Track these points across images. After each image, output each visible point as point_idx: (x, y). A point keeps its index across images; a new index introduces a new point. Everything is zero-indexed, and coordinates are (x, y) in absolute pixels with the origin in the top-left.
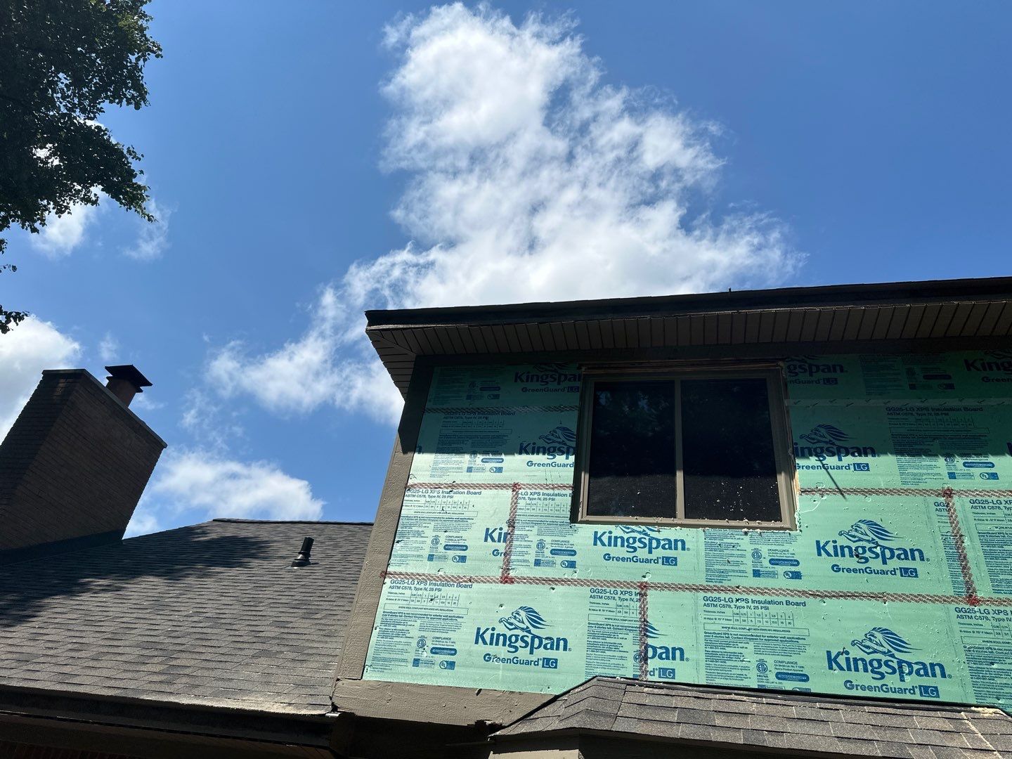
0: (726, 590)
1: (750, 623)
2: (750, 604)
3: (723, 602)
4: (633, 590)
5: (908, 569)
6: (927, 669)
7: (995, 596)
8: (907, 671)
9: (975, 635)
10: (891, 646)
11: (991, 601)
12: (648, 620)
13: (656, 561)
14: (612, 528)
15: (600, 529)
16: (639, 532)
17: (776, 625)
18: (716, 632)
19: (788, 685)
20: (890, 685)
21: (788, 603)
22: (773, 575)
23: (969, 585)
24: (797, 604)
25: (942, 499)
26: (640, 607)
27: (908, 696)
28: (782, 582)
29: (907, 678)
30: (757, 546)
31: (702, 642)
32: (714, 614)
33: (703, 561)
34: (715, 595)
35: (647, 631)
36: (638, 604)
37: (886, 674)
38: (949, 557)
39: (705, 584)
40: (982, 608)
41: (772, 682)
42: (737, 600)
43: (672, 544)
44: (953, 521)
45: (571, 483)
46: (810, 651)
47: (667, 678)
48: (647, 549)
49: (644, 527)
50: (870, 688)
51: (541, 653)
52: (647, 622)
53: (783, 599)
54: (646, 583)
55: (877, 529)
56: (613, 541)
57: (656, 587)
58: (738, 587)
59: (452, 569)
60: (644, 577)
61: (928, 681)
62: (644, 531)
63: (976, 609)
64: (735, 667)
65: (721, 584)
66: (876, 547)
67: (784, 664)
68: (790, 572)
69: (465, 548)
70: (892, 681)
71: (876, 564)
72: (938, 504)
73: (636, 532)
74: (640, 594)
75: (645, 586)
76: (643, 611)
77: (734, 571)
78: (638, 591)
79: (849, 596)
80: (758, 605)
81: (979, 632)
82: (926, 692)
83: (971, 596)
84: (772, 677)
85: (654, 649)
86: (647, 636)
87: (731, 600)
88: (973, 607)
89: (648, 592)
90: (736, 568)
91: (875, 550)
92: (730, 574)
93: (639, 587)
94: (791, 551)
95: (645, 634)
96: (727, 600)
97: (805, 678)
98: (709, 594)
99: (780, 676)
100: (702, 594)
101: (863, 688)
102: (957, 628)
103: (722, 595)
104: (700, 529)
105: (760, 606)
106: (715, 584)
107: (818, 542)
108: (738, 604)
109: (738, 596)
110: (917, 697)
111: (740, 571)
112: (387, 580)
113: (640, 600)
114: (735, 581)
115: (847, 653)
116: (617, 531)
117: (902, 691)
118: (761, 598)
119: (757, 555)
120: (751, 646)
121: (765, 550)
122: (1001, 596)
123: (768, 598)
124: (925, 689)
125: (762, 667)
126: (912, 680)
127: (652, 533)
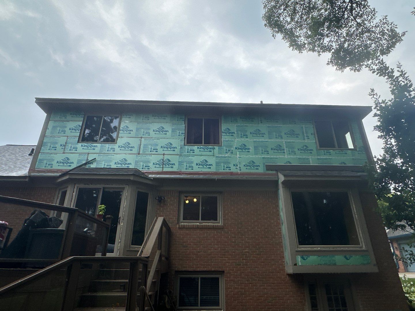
0: (102, 154)
4: (87, 154)
10: (125, 161)
11: (141, 154)
13: (92, 149)
14: (85, 144)
15: (83, 144)
24: (113, 155)
28: (111, 152)
32: (99, 157)
33: (99, 149)
34: (100, 154)
35: (88, 160)
38: (138, 148)
43: (95, 146)
45: (79, 136)
46: (113, 162)
48: (90, 147)
50: (120, 167)
51: (69, 164)
53: (111, 154)
54: (89, 153)
55: (129, 143)
56: (85, 146)
57: (91, 153)
59: (53, 151)
61: (128, 166)
63: (139, 155)
64: (100, 165)
66: (128, 146)
67: (108, 164)
68: (113, 150)
69: (56, 148)
73: (89, 144)
76: (88, 157)
77: (104, 150)
79: (121, 154)
81: (138, 158)
83: (139, 153)
94: (114, 147)
97: (111, 166)
99: (107, 166)
100: (98, 154)
102: (135, 158)
107: (119, 146)
109: (104, 154)
112: (40, 154)
116: (86, 144)
117: (124, 167)
118: (107, 154)
119: (109, 148)
120: (104, 162)
121: (110, 147)
122: (143, 153)
123: (108, 154)
124: (127, 167)
125: (105, 165)
126: (126, 165)
127: (92, 145)
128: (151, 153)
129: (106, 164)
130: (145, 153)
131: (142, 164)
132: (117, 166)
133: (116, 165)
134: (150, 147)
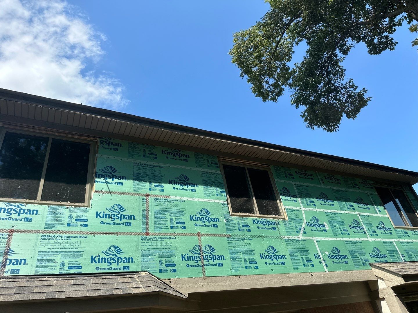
0: (53, 232)
1: (61, 246)
2: (63, 238)
3: (50, 238)
4: (5, 234)
5: (128, 223)
6: (127, 260)
7: (154, 232)
8: (120, 261)
9: (146, 246)
10: (116, 252)
11: (153, 234)
12: (10, 247)
13: (21, 220)
16: (15, 206)
17: (73, 246)
18: (44, 251)
19: (72, 271)
20: (113, 267)
21: (80, 237)
22: (76, 225)
23: (147, 228)
24: (84, 237)
25: (145, 198)
26: (7, 241)
27: (119, 271)
28: (79, 228)
29: (120, 264)
30: (71, 213)
31: (36, 255)
32: (45, 243)
33: (45, 220)
34: (48, 234)
35: (9, 252)
36: (7, 240)
37: (112, 263)
38: (143, 218)
39: (43, 229)
40: (150, 237)
41: (66, 271)
42: (57, 236)
43: (30, 212)
44: (147, 206)
46: (84, 256)
47: (15, 273)
48: (17, 214)
49: (18, 204)
50: (105, 269)
52: (10, 248)
53: (78, 235)
54: (13, 230)
55: (121, 207)
57: (18, 231)
58: (59, 231)
60: (13, 227)
61: (126, 264)
62: (18, 205)
63: (148, 237)
64: (50, 266)
65: (51, 230)
66: (119, 215)
67: (73, 262)
68: (83, 224)
70: (114, 265)
71: (117, 221)
72: (143, 199)
73: (13, 205)
74: (8, 235)
75: (12, 231)
76: (8, 243)
77: (58, 224)
78: (7, 234)
79: (105, 234)
80: (66, 238)
81: (147, 245)
82: (125, 268)
83: (147, 232)
84: (66, 268)
85: (11, 260)
86: (8, 255)
87: (54, 237)
88: (147, 236)
89: (13, 234)
90: (60, 223)
91: (118, 216)
92: (56, 225)
93: (9, 232)
94: (85, 216)
95: (7, 254)
96: (53, 236)
97: (80, 267)
98: (44, 234)
99: (70, 268)
100: (41, 234)
101: (103, 269)
102: (140, 244)
103: (51, 234)
104: (47, 206)
105: (67, 238)
106: (48, 230)
107: (97, 212)
108: (58, 238)
109: (58, 235)
110: (122, 271)
111: (61, 224)
113: (8, 238)
114: (58, 228)
115: (99, 256)
117: (117, 269)
118: (68, 235)
119: (70, 217)
120: (59, 256)
121: (74, 215)
122: (157, 232)
123: (72, 235)
124: (125, 267)
125: (62, 265)
126: (121, 265)
127: (22, 207)
128: (172, 231)
129: (67, 262)
130: (161, 232)
131: (157, 258)
132: (97, 268)
133: (95, 265)
134: (168, 217)
